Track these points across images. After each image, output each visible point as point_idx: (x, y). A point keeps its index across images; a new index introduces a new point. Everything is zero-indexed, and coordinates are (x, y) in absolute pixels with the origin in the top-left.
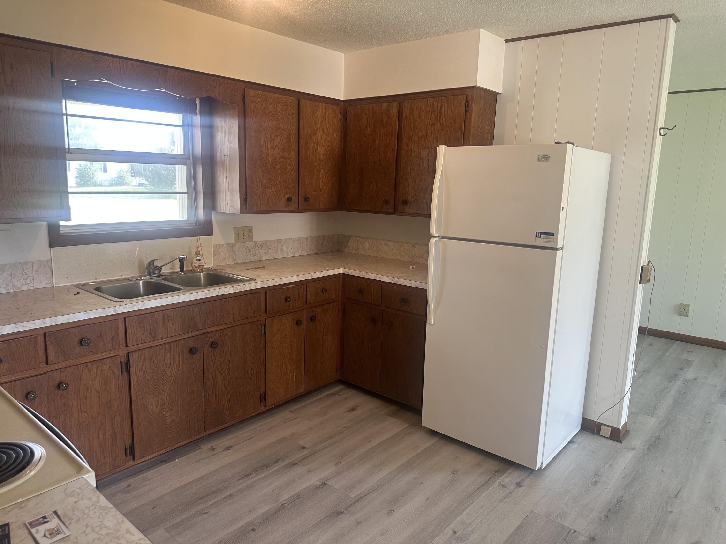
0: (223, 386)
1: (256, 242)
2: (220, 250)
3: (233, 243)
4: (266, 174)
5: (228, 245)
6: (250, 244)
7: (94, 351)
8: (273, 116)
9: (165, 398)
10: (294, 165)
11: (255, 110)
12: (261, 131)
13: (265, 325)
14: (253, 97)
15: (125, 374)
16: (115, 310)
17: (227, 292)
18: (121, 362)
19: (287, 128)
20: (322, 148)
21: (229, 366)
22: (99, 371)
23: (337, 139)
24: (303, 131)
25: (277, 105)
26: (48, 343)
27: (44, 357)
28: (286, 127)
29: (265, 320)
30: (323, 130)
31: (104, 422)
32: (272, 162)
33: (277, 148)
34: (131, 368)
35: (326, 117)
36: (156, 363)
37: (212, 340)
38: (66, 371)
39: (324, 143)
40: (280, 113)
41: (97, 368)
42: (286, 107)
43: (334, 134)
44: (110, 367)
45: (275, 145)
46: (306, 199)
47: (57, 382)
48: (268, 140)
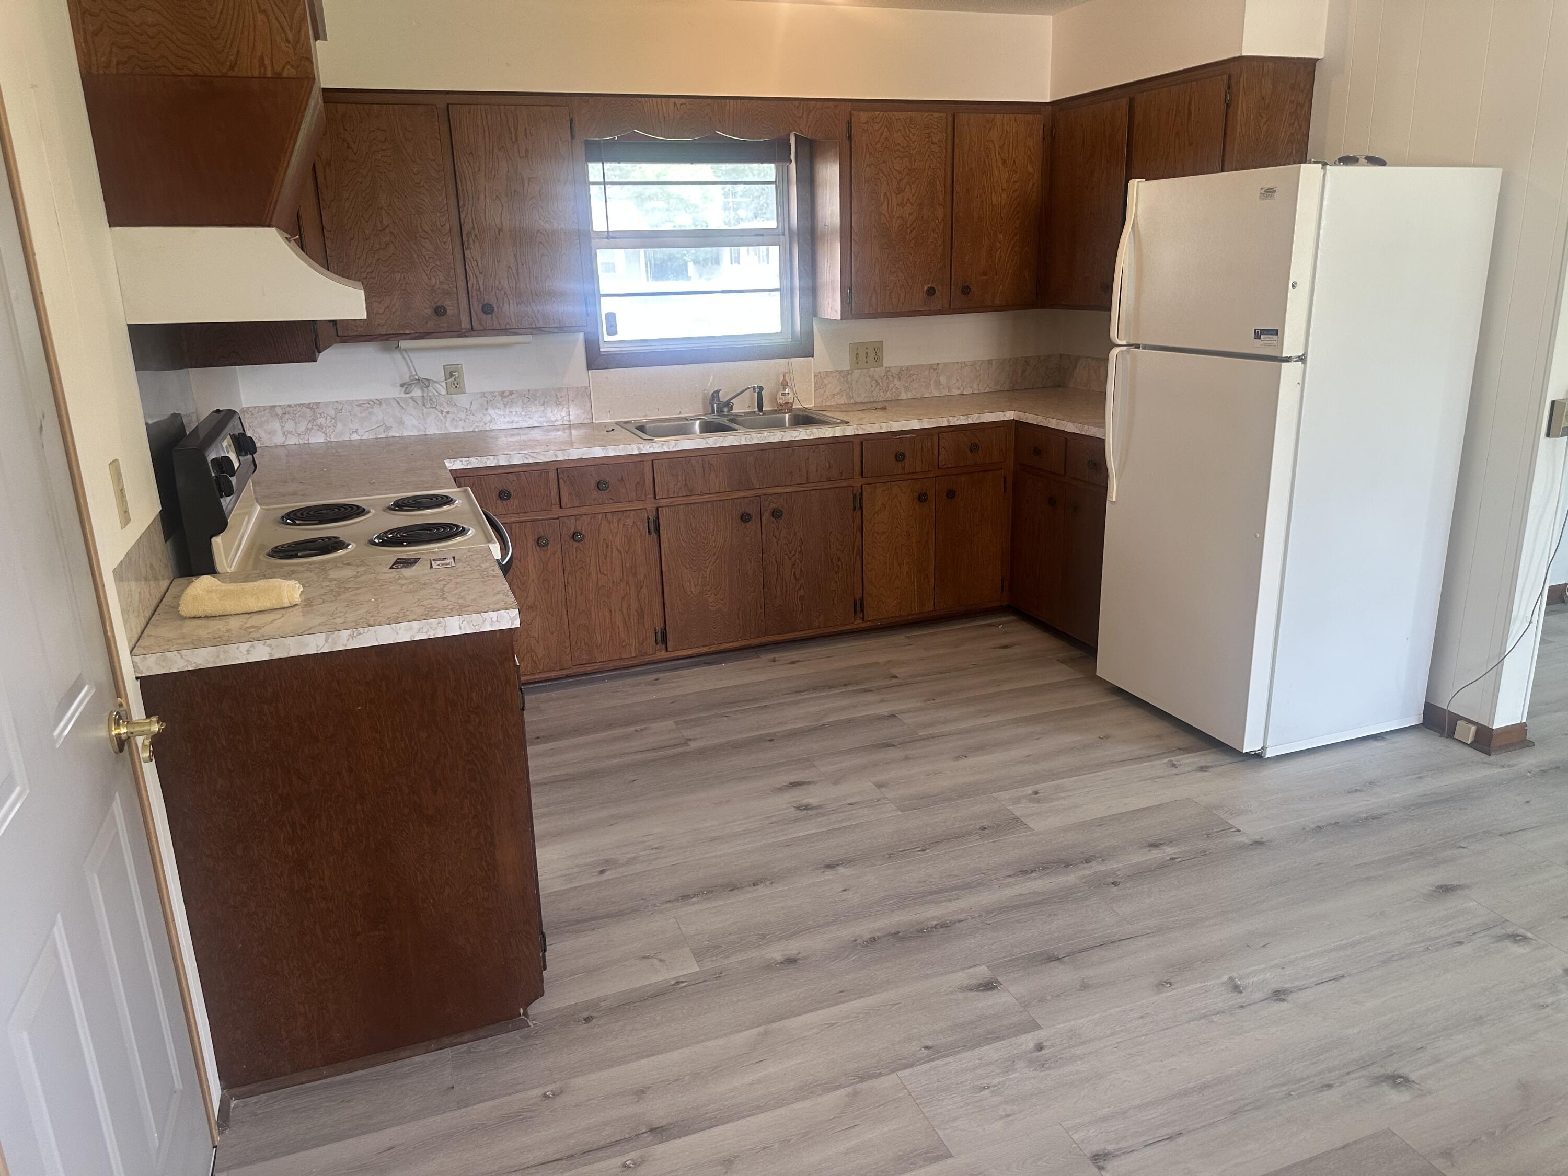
0: (792, 576)
1: (889, 368)
2: (826, 381)
3: (849, 369)
4: (887, 251)
5: (840, 373)
6: (878, 372)
7: (614, 498)
8: (903, 150)
9: (708, 577)
10: (941, 231)
11: (869, 145)
12: (879, 179)
13: (861, 494)
14: (866, 123)
15: (654, 535)
16: (639, 449)
17: (796, 437)
18: (648, 518)
19: (930, 167)
20: (1001, 196)
21: (801, 548)
22: (621, 526)
23: (1035, 175)
24: (961, 170)
25: (910, 131)
26: (561, 481)
27: (557, 498)
28: (927, 166)
29: (862, 486)
30: (1004, 161)
31: (628, 591)
32: (900, 228)
33: (909, 205)
34: (661, 528)
35: (1012, 138)
36: (694, 526)
37: (773, 506)
38: (582, 518)
39: (1005, 186)
40: (916, 143)
41: (619, 520)
42: (927, 131)
43: (1029, 166)
44: (634, 522)
45: (905, 199)
46: (966, 290)
47: (572, 531)
48: (892, 192)
